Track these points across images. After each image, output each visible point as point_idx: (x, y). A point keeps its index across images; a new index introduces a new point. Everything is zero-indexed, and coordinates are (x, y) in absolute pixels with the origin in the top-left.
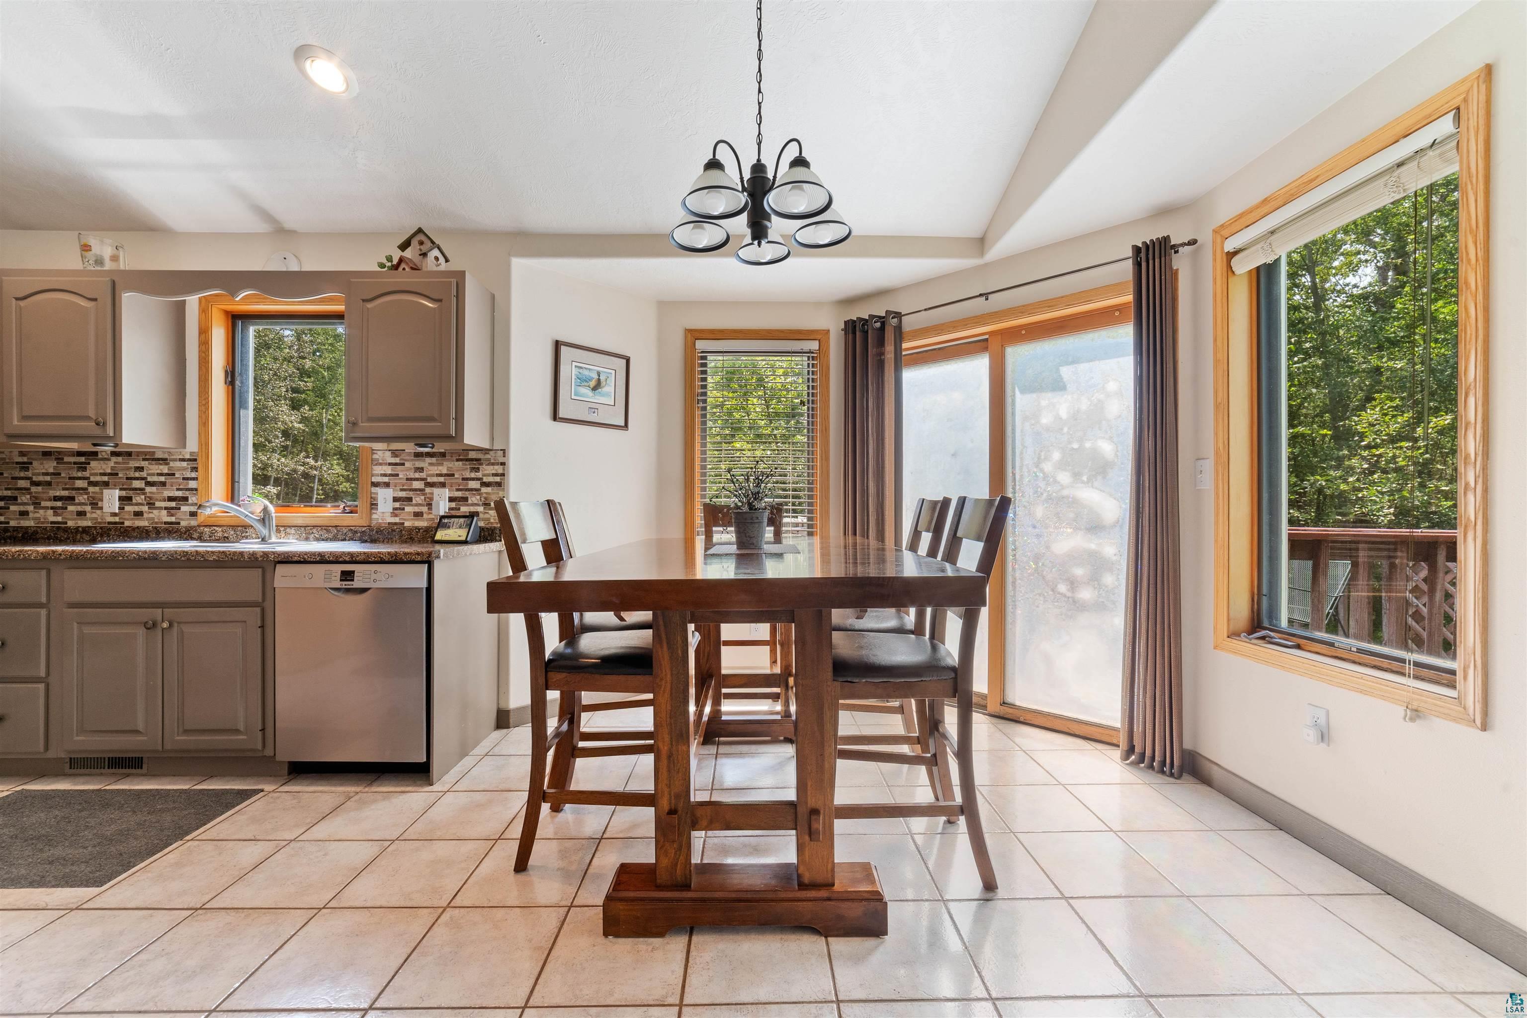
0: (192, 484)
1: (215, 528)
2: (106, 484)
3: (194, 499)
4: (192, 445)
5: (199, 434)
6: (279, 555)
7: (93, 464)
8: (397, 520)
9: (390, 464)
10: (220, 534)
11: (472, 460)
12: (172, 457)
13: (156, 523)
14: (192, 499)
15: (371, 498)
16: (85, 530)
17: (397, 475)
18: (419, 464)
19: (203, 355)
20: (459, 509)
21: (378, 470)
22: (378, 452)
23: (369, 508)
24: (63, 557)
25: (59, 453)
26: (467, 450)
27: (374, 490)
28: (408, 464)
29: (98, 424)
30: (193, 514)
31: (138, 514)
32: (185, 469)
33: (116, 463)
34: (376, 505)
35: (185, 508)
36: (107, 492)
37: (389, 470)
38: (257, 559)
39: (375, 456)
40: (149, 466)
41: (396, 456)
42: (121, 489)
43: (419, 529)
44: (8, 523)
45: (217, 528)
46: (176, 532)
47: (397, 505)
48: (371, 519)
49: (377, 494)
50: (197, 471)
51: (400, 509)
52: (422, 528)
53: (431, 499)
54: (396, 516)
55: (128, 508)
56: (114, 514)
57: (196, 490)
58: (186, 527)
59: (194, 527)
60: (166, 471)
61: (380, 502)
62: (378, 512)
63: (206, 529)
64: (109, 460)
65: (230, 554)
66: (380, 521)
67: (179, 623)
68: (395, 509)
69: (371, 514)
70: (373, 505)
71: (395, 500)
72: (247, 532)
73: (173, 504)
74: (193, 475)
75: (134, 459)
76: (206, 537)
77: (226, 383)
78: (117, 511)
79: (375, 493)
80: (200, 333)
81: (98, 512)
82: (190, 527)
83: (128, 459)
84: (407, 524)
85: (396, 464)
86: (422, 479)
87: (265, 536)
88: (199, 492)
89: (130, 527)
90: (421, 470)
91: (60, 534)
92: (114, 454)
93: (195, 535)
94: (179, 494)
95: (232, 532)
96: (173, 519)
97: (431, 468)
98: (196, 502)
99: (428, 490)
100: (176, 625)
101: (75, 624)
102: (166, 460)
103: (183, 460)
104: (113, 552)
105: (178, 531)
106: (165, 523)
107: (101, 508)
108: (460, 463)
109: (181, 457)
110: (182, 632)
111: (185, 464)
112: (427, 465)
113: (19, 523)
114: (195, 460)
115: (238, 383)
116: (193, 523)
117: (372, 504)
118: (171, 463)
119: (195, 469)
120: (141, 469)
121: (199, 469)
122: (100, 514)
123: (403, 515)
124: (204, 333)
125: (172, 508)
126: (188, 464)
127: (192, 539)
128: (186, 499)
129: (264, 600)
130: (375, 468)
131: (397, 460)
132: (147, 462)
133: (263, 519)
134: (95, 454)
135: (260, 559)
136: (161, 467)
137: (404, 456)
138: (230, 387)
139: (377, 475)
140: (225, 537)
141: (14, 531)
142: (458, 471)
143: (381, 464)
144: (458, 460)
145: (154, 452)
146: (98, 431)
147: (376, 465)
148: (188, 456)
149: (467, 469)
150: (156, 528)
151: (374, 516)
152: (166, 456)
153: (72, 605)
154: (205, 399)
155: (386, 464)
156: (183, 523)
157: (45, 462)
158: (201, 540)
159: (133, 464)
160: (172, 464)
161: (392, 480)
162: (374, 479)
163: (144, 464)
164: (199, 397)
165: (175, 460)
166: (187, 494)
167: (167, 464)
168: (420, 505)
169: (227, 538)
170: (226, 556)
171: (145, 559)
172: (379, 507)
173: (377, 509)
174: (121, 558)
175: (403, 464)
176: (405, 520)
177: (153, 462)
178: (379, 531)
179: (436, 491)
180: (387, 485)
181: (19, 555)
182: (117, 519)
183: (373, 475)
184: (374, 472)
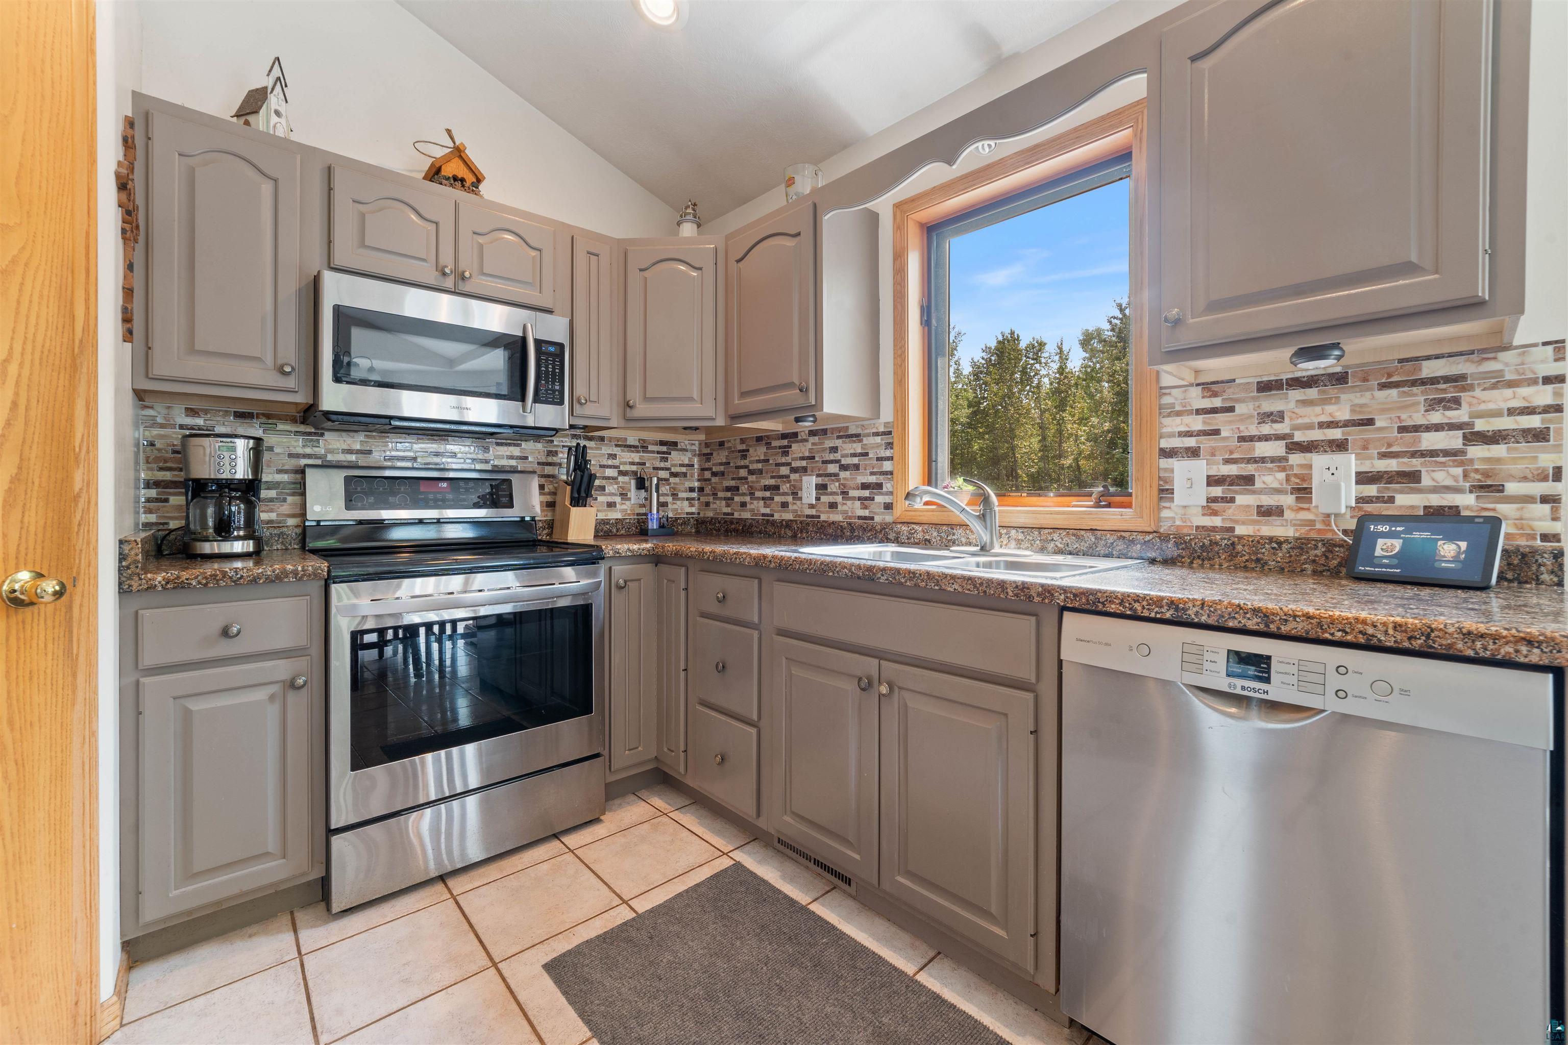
0: (887, 466)
1: (914, 526)
2: (804, 470)
3: (889, 485)
4: (887, 414)
5: (895, 396)
6: (1075, 595)
7: (795, 446)
8: (1217, 521)
9: (1198, 412)
10: (920, 536)
11: (1434, 381)
12: (866, 431)
13: (850, 517)
14: (887, 487)
15: (1159, 477)
16: (788, 524)
17: (1217, 432)
18: (1271, 404)
19: (899, 287)
20: (1391, 500)
21: (1174, 424)
22: (1174, 391)
23: (1155, 498)
24: (772, 565)
25: (768, 437)
26: (1417, 359)
27: (1165, 463)
28: (1240, 409)
29: (801, 390)
30: (888, 507)
31: (833, 506)
32: (878, 446)
33: (813, 444)
34: (1171, 491)
35: (879, 499)
36: (805, 479)
37: (1197, 423)
38: (1030, 598)
39: (1166, 400)
40: (843, 445)
41: (1215, 395)
42: (818, 476)
43: (1280, 544)
44: (733, 514)
45: (916, 527)
46: (871, 530)
47: (1217, 491)
48: (1159, 519)
49: (1172, 471)
50: (892, 448)
51: (1224, 499)
52: (1287, 541)
53: (1307, 478)
54: (1215, 513)
55: (824, 499)
56: (812, 506)
57: (891, 473)
58: (881, 524)
59: (890, 524)
60: (859, 451)
61: (1178, 486)
62: (1173, 505)
63: (903, 528)
64: (806, 441)
65: (981, 584)
66: (1178, 523)
67: (900, 688)
68: (1212, 500)
69: (1159, 509)
70: (1165, 492)
71: (1212, 481)
72: (954, 534)
73: (866, 493)
74: (888, 453)
75: (829, 438)
76: (903, 538)
77: (921, 324)
78: (814, 502)
79: (1166, 470)
80: (895, 260)
81: (798, 502)
82: (886, 524)
83: (824, 439)
84: (1240, 530)
85: (1214, 411)
86: (1278, 437)
87: (985, 544)
88: (895, 475)
89: (825, 522)
90: (1279, 417)
91: (770, 529)
92: (812, 433)
93: (892, 536)
94: (873, 479)
95: (935, 534)
96: (866, 513)
97: (1301, 411)
98: (891, 490)
99: (1296, 459)
100: (896, 689)
101: (784, 659)
102: (857, 436)
103: (876, 434)
104: (822, 563)
105: (873, 528)
106: (860, 518)
107: (800, 499)
108: (1394, 392)
109: (875, 430)
110: (906, 706)
111: (878, 439)
112: (1292, 405)
113: (740, 515)
114: (890, 433)
115: (934, 322)
116: (889, 519)
117: (1162, 491)
118: (864, 439)
119: (890, 445)
120: (834, 449)
121: (895, 444)
122: (800, 506)
123: (1231, 511)
124: (899, 258)
125: (866, 499)
126: (882, 440)
127: (888, 540)
128: (879, 486)
129: (1038, 678)
130: (1167, 421)
131: (1217, 402)
132: (841, 441)
133: (984, 515)
134: (795, 435)
135: (1037, 599)
136: (855, 445)
137: (1230, 392)
138: (926, 328)
139: (1171, 435)
140: (926, 540)
141: (737, 523)
142: (1383, 411)
143: (1179, 414)
144: (1383, 386)
145: (847, 427)
146: (800, 401)
147: (1169, 415)
148: (882, 429)
149: (1418, 403)
150: (850, 524)
151: (1165, 514)
152: (859, 431)
153: (783, 633)
154: (901, 348)
155: (1190, 412)
156: (877, 519)
157: (758, 448)
158: (898, 543)
159: (829, 443)
160: (865, 441)
161: (1206, 443)
162: (1164, 444)
163: (838, 443)
164: (894, 346)
165: (868, 435)
166: (881, 479)
167: (861, 441)
168: (1278, 491)
169: (929, 541)
170: (975, 586)
171: (859, 578)
172: (1176, 495)
173: (1172, 500)
174: (831, 574)
175: (1231, 409)
176: (1237, 522)
177: (847, 440)
178: (1180, 540)
179: (1319, 461)
180: (1194, 453)
181: (736, 558)
182: (813, 512)
183: (1161, 437)
184: (1164, 430)
